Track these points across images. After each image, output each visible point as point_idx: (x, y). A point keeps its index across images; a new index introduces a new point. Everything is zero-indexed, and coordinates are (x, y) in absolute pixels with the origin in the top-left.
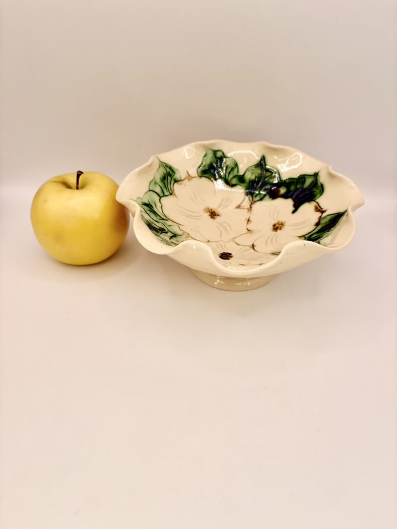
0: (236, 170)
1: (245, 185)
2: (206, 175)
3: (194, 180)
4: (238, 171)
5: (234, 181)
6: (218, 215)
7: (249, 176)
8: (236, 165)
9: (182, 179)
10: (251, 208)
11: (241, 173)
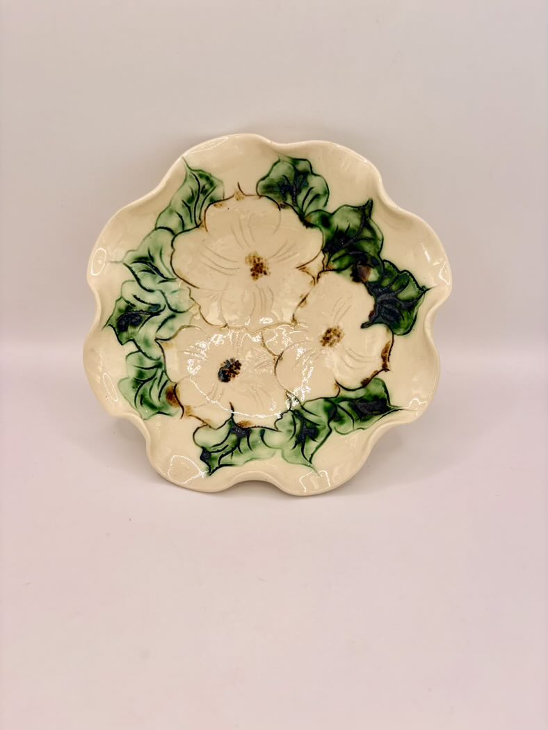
0: (323, 201)
1: (327, 232)
2: (271, 195)
3: (248, 200)
4: (326, 204)
5: (314, 218)
6: (265, 273)
7: (340, 222)
8: (327, 192)
9: (226, 197)
10: (318, 277)
11: (330, 208)
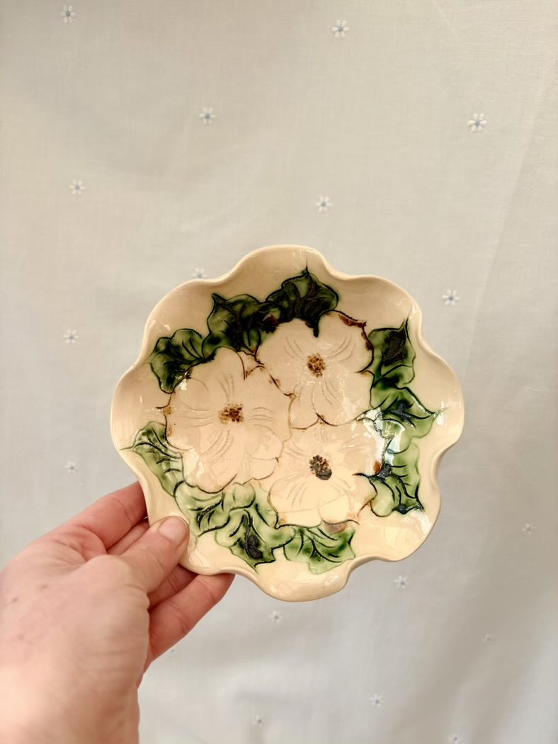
0: (196, 337)
1: (224, 342)
2: (176, 382)
3: (172, 405)
4: (200, 336)
5: (208, 350)
6: (240, 409)
7: (220, 329)
8: (191, 331)
9: (164, 423)
10: (259, 362)
11: (204, 332)
